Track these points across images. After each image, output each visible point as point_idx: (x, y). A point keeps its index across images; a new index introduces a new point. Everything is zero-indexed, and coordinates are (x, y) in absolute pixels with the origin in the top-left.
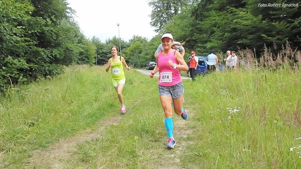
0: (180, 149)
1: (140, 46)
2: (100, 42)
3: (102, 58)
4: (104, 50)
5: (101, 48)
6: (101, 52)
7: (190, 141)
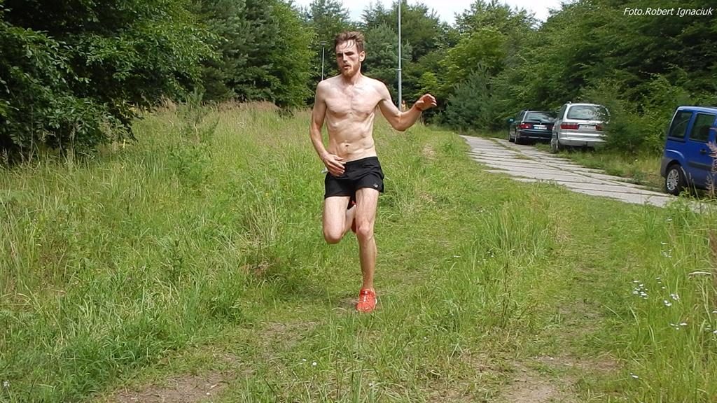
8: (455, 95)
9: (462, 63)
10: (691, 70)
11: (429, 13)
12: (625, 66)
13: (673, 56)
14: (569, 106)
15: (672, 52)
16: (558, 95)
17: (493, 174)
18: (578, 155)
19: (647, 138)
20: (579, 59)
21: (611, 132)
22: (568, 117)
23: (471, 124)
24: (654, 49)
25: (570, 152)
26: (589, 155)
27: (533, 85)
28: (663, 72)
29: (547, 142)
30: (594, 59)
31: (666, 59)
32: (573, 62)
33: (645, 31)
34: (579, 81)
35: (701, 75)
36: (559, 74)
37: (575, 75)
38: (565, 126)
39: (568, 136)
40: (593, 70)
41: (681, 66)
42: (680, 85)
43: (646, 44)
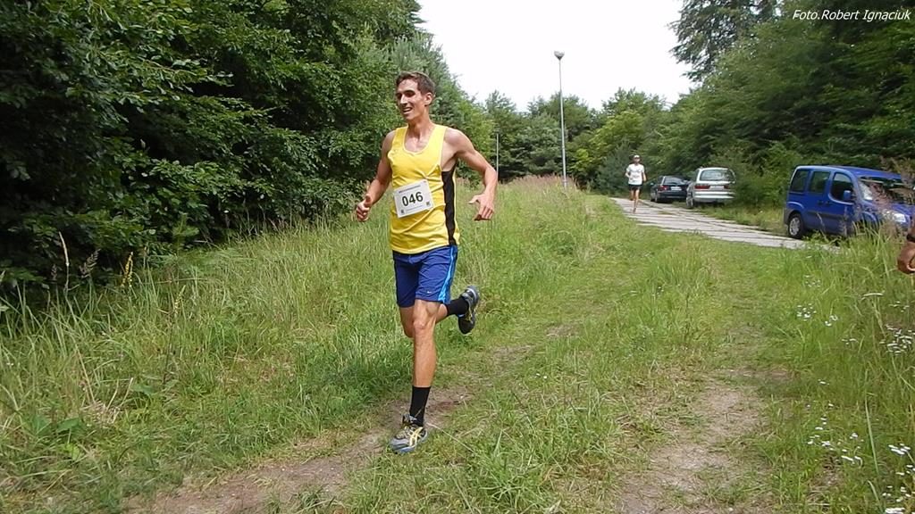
1: (636, 123)
2: (512, 109)
3: (514, 159)
4: (521, 133)
5: (515, 130)
6: (513, 140)
8: (604, 166)
9: (609, 141)
10: (802, 137)
11: (580, 103)
12: (746, 136)
13: (786, 126)
14: (701, 170)
15: (785, 123)
16: (689, 162)
17: (645, 227)
18: (710, 209)
19: (768, 194)
20: (706, 132)
21: (737, 190)
22: (701, 179)
23: (618, 189)
24: (770, 121)
25: (703, 208)
26: (719, 209)
27: (668, 155)
28: (779, 139)
29: (684, 200)
30: (720, 131)
31: (780, 128)
32: (701, 135)
33: (761, 107)
34: (707, 151)
35: (810, 141)
36: (690, 145)
37: (704, 146)
38: (698, 187)
39: (701, 195)
40: (719, 140)
41: (794, 133)
42: (794, 149)
43: (763, 118)
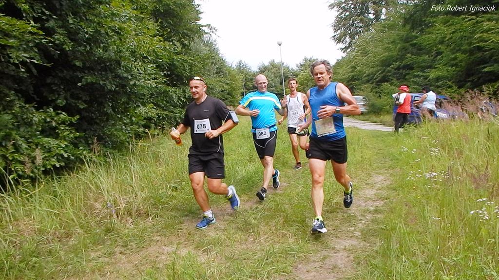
0: (363, 222)
2: (249, 69)
5: (251, 80)
7: (378, 214)
10: (398, 80)
19: (384, 108)
21: (369, 106)
28: (387, 81)
42: (395, 85)
